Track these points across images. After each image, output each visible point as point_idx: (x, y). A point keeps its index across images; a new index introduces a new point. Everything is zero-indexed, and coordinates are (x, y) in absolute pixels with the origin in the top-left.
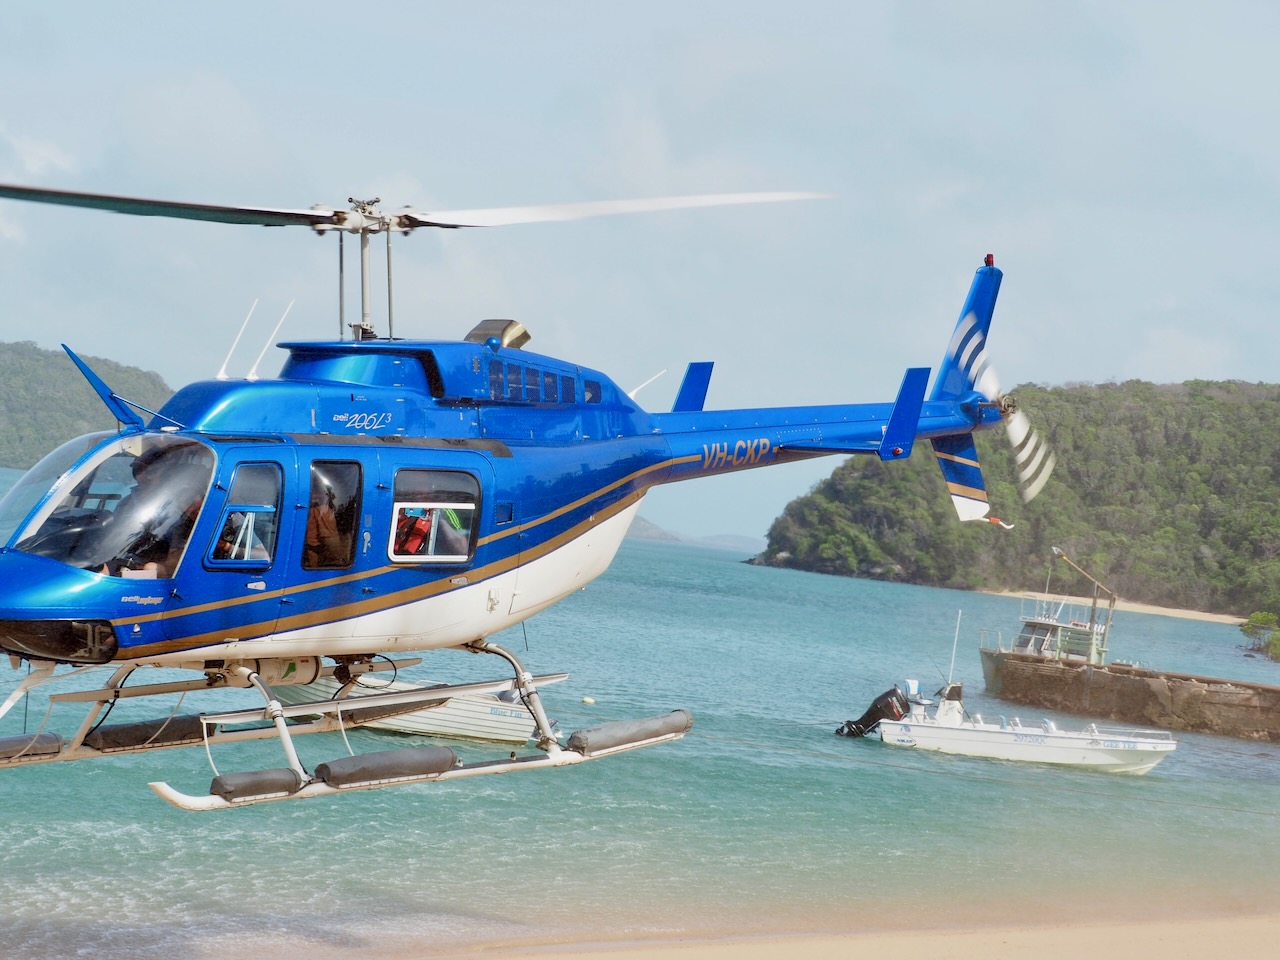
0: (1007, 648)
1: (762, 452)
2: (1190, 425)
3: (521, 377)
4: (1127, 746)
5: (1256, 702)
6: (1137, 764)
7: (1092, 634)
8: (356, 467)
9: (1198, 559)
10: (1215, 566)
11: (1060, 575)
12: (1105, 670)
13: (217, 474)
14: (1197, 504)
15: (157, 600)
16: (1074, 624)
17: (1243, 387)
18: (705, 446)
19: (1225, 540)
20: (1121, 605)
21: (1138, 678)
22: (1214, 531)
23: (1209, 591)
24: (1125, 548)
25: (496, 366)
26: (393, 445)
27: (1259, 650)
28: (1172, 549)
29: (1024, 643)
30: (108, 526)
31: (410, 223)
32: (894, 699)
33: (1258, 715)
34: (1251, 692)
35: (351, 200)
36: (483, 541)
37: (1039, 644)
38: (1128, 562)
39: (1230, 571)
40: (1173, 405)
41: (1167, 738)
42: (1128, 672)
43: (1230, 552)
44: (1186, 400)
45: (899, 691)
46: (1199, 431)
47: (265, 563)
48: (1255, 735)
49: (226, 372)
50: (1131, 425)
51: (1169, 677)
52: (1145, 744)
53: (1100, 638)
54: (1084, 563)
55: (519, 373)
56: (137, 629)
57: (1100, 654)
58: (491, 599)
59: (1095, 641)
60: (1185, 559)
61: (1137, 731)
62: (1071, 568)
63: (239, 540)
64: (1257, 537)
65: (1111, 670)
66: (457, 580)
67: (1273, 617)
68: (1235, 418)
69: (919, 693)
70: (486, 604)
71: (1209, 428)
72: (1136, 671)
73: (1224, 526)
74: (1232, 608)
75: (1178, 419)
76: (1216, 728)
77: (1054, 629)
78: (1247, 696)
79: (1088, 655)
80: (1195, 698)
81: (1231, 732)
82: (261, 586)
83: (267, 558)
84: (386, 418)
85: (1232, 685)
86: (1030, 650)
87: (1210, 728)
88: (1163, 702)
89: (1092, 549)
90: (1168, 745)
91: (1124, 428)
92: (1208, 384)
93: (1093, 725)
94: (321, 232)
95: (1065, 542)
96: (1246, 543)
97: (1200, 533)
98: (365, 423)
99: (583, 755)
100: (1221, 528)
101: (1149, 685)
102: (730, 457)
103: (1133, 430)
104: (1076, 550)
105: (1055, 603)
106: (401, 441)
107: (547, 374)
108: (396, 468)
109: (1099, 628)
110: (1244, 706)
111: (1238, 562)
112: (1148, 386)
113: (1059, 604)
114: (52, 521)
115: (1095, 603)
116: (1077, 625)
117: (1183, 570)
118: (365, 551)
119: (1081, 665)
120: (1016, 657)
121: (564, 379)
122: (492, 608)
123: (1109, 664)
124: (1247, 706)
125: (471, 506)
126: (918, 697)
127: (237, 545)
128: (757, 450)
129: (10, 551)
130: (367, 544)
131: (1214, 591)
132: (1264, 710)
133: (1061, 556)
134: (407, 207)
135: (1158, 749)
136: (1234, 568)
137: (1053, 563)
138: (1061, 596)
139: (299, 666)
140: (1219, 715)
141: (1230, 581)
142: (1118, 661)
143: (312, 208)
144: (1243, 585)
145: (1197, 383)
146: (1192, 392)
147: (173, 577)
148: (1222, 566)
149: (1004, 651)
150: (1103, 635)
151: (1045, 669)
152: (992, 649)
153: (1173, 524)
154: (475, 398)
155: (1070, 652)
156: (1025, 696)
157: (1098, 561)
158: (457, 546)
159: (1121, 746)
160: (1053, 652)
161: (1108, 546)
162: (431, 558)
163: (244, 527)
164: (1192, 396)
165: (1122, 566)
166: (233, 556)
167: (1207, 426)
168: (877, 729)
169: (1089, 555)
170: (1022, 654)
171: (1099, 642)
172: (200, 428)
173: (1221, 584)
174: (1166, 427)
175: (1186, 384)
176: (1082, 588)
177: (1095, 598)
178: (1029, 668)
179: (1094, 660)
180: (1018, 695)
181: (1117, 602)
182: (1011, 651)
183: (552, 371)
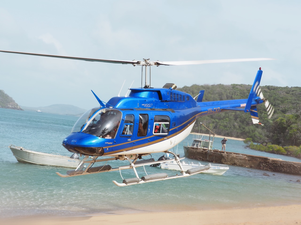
0: (190, 146)
1: (219, 110)
2: (232, 94)
3: (176, 95)
4: (218, 168)
5: (247, 159)
6: (220, 173)
7: (209, 142)
8: (147, 115)
9: (234, 126)
10: (238, 127)
11: (202, 129)
12: (212, 151)
13: (122, 117)
14: (234, 113)
15: (111, 143)
16: (205, 141)
17: (245, 86)
18: (208, 109)
19: (240, 121)
20: (216, 136)
21: (220, 153)
22: (238, 119)
23: (236, 133)
24: (217, 123)
25: (171, 93)
26: (153, 110)
27: (248, 147)
28: (228, 123)
29: (194, 145)
30: (100, 128)
31: (158, 64)
32: (164, 158)
33: (247, 162)
34: (246, 156)
35: (144, 59)
36: (170, 130)
37: (197, 145)
38: (218, 126)
39: (241, 128)
40: (228, 90)
41: (227, 166)
42: (217, 152)
43: (241, 124)
44: (232, 89)
45: (165, 156)
46: (234, 96)
47: (131, 135)
48: (247, 166)
49: (120, 95)
50: (219, 94)
51: (227, 153)
52: (222, 168)
53: (211, 144)
54: (208, 126)
55: (175, 95)
56: (108, 149)
57: (211, 147)
58: (171, 142)
59: (210, 144)
60: (231, 126)
61: (220, 165)
62: (205, 127)
63: (126, 131)
64: (248, 121)
65: (214, 151)
66: (165, 138)
67: (251, 139)
68: (243, 93)
69: (169, 156)
70: (170, 143)
71: (237, 95)
72: (219, 151)
73: (240, 118)
74: (242, 137)
75: (230, 93)
76: (238, 164)
77: (200, 142)
78: (245, 157)
79: (208, 147)
80: (233, 158)
81: (241, 166)
82: (130, 140)
83: (131, 134)
84: (151, 105)
85: (241, 154)
86: (195, 146)
87: (236, 165)
88: (226, 159)
89: (209, 123)
90: (227, 168)
91: (217, 95)
92: (237, 85)
93: (210, 164)
94: (134, 66)
95: (203, 121)
96: (245, 122)
97: (234, 119)
98: (148, 106)
99: (190, 174)
100: (239, 118)
101: (222, 155)
102: (213, 112)
103: (219, 95)
104: (206, 123)
105: (201, 136)
106: (155, 110)
107: (180, 95)
108: (154, 115)
109: (211, 141)
110: (244, 159)
111: (243, 126)
112: (223, 85)
113: (202, 136)
114: (89, 126)
115: (210, 136)
116: (206, 141)
117: (230, 128)
118: (149, 132)
119: (207, 150)
120: (191, 148)
121: (183, 96)
122: (171, 144)
123: (213, 149)
124: (245, 159)
125: (168, 123)
126: (169, 157)
127: (126, 132)
128: (218, 110)
129: (81, 132)
130: (149, 131)
131: (238, 133)
132: (249, 160)
133: (202, 124)
134: (158, 61)
135: (225, 169)
136: (242, 128)
137: (200, 126)
138: (202, 134)
139: (133, 156)
140: (238, 162)
141: (241, 130)
142: (216, 149)
143: (133, 61)
144: (244, 131)
145: (234, 84)
146: (233, 87)
147: (114, 138)
148: (240, 127)
149: (189, 147)
150: (212, 143)
151: (198, 151)
152: (186, 146)
153: (228, 117)
154: (168, 100)
155: (204, 147)
156: (193, 157)
157: (211, 126)
158: (165, 131)
159: (216, 168)
160: (200, 147)
161: (213, 122)
162: (161, 134)
163: (127, 128)
164: (233, 88)
165: (217, 127)
166: (125, 134)
167: (236, 95)
168: (159, 165)
169: (209, 124)
170: (193, 147)
171: (211, 145)
172: (117, 107)
173: (239, 131)
174: (227, 95)
175: (231, 85)
176: (207, 132)
177: (210, 134)
178: (195, 151)
179: (210, 149)
180: (192, 157)
181: (215, 135)
182: (191, 147)
183: (181, 94)
